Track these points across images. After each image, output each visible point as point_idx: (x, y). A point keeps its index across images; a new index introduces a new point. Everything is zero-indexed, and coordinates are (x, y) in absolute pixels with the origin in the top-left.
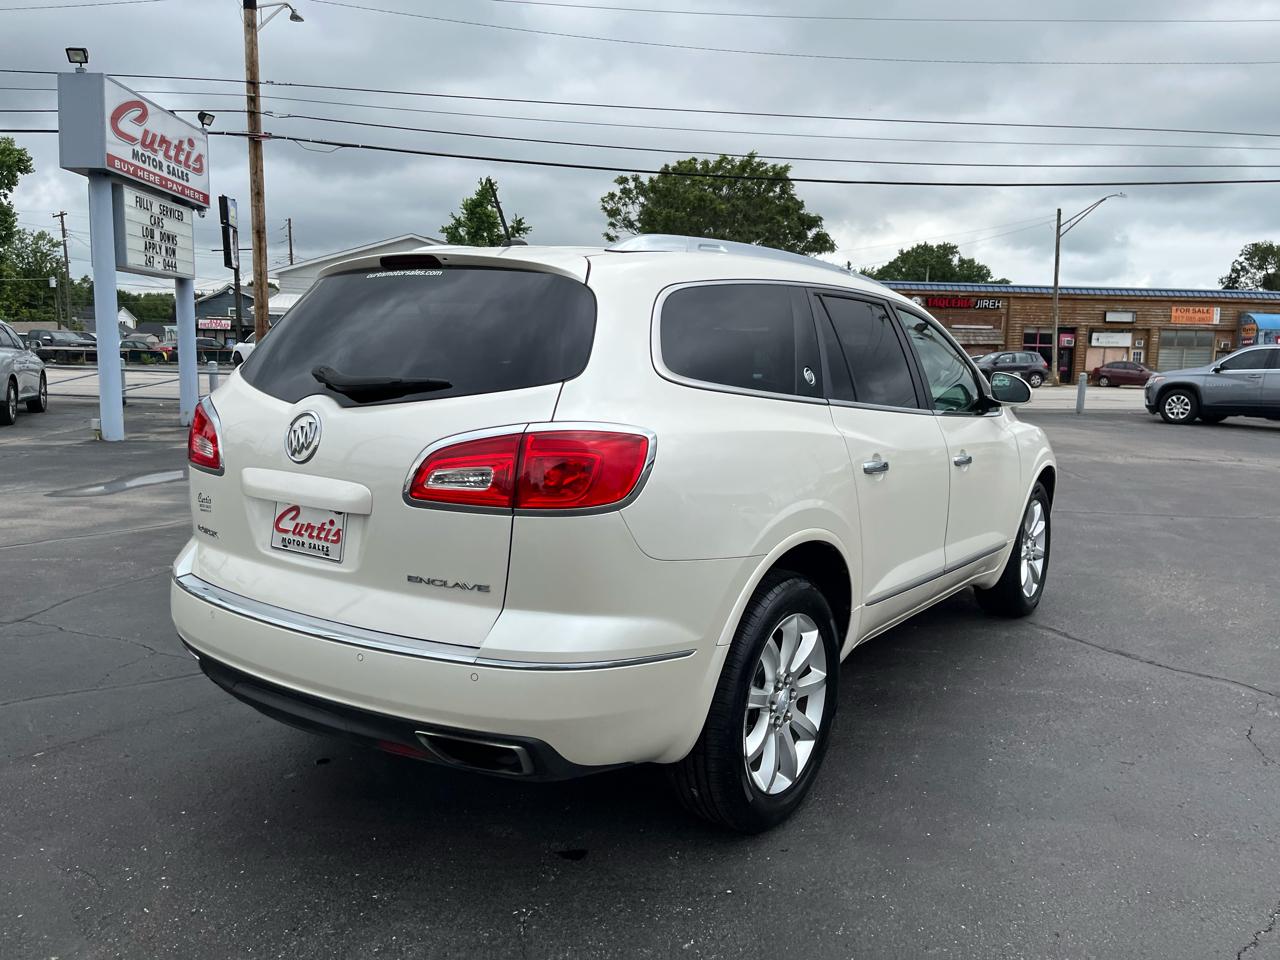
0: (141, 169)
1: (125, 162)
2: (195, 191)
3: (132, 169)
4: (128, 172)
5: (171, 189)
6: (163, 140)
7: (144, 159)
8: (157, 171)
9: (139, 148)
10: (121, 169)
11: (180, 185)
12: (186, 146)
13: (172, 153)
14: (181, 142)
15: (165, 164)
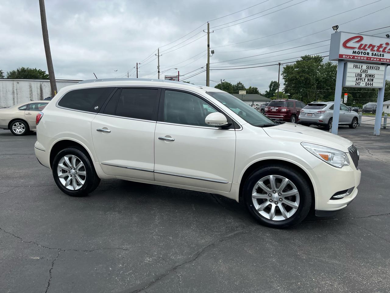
0: (356, 56)
1: (348, 56)
2: (387, 59)
3: (351, 57)
4: (350, 58)
5: (373, 60)
6: (371, 45)
7: (359, 53)
8: (366, 56)
9: (357, 50)
10: (346, 58)
11: (378, 58)
12: (384, 46)
13: (376, 49)
14: (381, 45)
15: (371, 53)
